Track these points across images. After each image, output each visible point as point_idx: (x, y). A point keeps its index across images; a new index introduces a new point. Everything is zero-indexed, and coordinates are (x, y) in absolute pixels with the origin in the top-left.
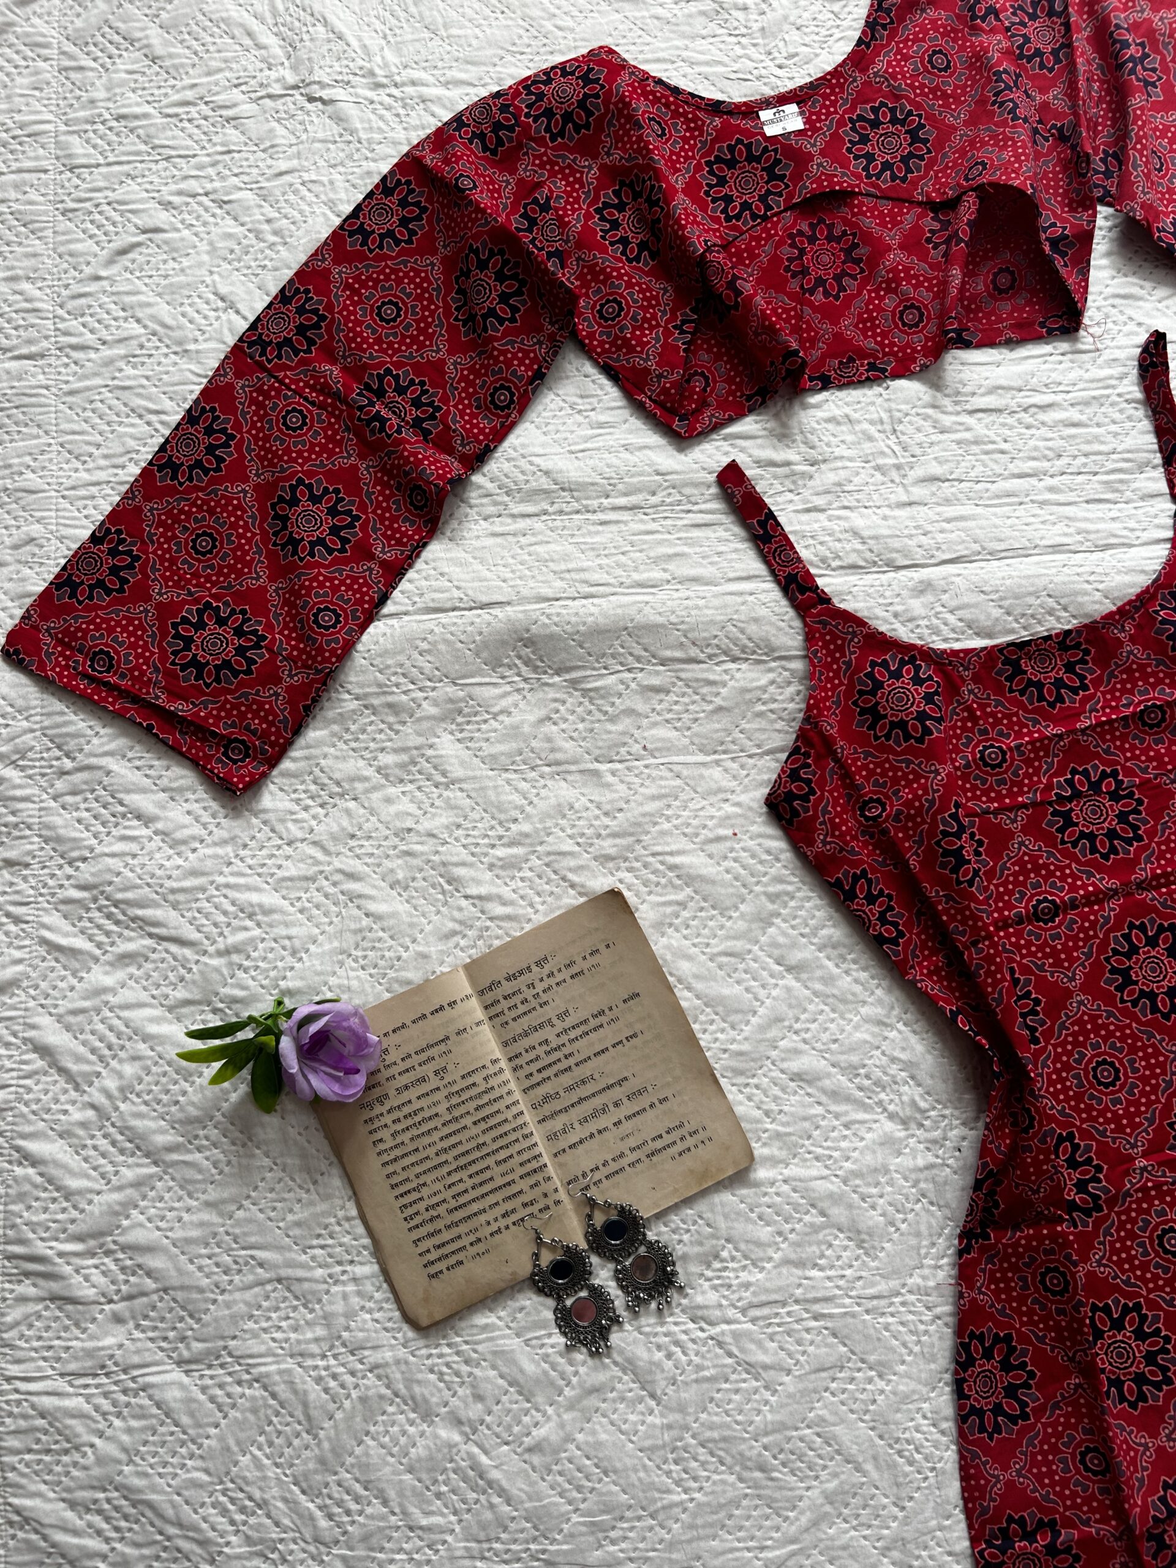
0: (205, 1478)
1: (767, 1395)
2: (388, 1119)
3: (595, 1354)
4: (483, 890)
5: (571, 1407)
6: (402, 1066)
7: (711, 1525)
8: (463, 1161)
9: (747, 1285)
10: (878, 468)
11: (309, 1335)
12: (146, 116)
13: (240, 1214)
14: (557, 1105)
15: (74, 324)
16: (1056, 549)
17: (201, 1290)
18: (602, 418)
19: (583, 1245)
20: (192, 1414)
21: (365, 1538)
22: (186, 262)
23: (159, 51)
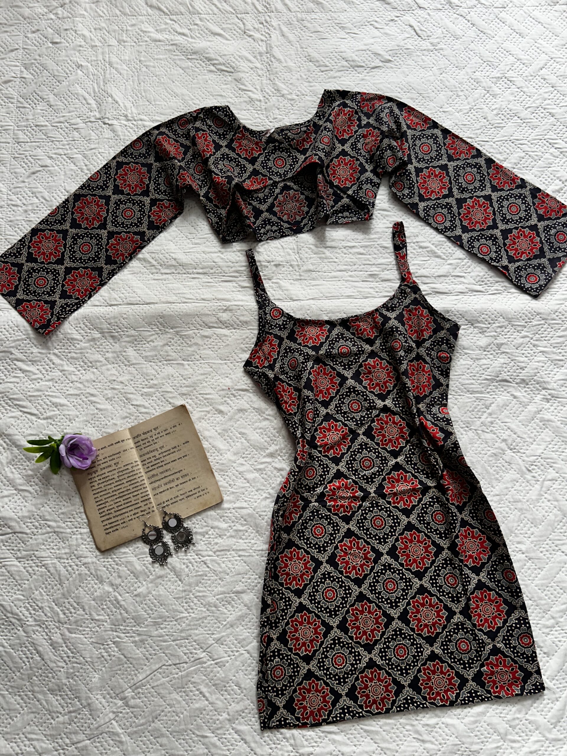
0: (22, 597)
1: (220, 582)
2: (97, 479)
3: (161, 565)
4: (138, 403)
5: (151, 582)
6: (103, 461)
7: (196, 625)
8: (121, 495)
9: (217, 544)
10: (291, 265)
11: (63, 552)
12: (46, 126)
13: (43, 509)
14: (156, 478)
15: (14, 197)
16: (349, 297)
17: (26, 534)
18: (197, 241)
19: (161, 527)
20: (20, 576)
21: (76, 622)
22: (55, 178)
23: (52, 103)
